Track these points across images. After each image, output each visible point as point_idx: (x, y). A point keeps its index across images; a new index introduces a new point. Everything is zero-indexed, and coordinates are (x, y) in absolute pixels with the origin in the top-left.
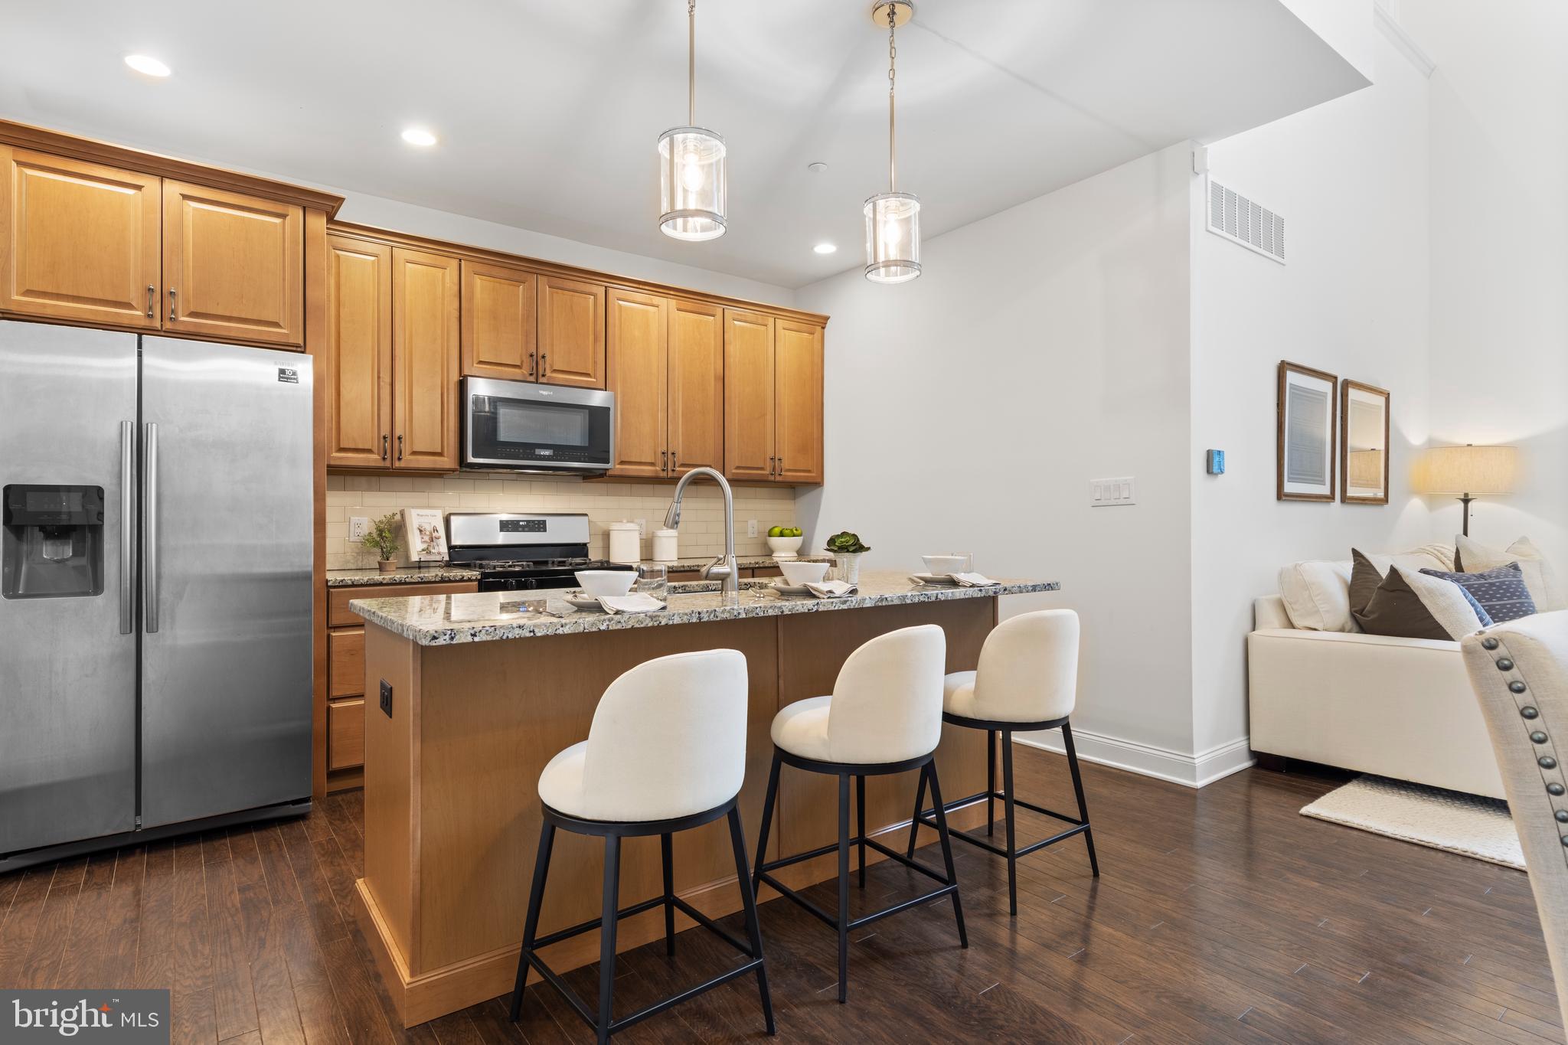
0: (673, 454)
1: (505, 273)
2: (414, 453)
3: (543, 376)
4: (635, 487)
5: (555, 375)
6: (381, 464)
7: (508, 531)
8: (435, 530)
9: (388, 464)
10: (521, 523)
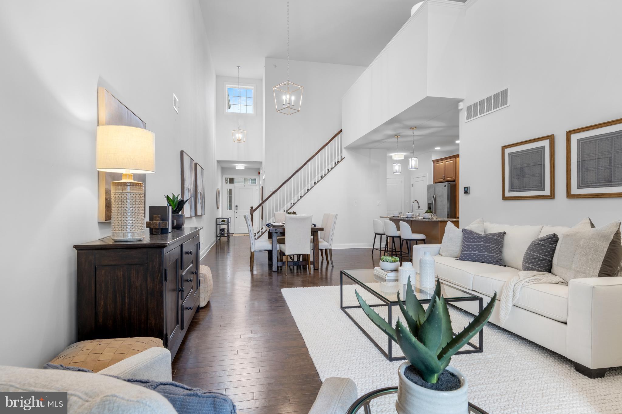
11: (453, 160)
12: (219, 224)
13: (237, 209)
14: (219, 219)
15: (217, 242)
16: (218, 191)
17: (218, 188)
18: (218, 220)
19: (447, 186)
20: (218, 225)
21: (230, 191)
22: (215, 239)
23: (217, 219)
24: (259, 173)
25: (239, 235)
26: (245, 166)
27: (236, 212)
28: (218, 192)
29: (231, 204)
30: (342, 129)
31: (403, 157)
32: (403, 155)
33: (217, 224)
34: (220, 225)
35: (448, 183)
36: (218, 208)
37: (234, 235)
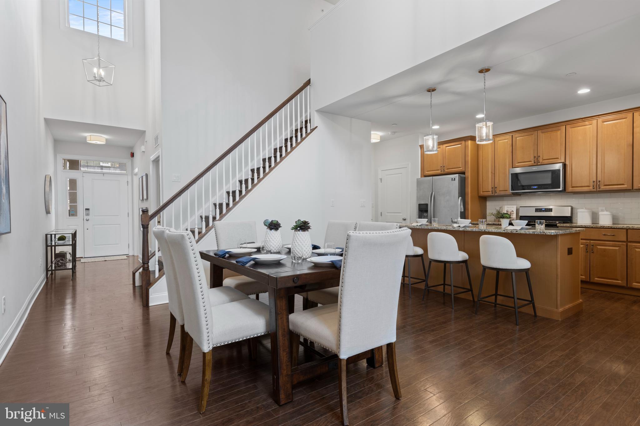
0: (600, 181)
1: (526, 134)
2: (500, 191)
3: (539, 162)
4: (587, 195)
5: (544, 161)
6: (492, 194)
7: (538, 212)
8: (513, 211)
9: (493, 194)
10: (543, 209)
11: (461, 144)
12: (51, 246)
13: (88, 215)
14: (51, 235)
15: (47, 283)
16: (48, 179)
17: (47, 174)
18: (49, 236)
19: (457, 179)
20: (49, 248)
21: (73, 183)
22: (43, 275)
23: (46, 235)
24: (132, 155)
25: (93, 260)
26: (107, 140)
27: (87, 220)
28: (48, 181)
29: (77, 205)
30: (310, 80)
31: (379, 139)
32: (379, 136)
33: (47, 246)
34: (53, 247)
35: (459, 176)
36: (48, 212)
37: (82, 260)
